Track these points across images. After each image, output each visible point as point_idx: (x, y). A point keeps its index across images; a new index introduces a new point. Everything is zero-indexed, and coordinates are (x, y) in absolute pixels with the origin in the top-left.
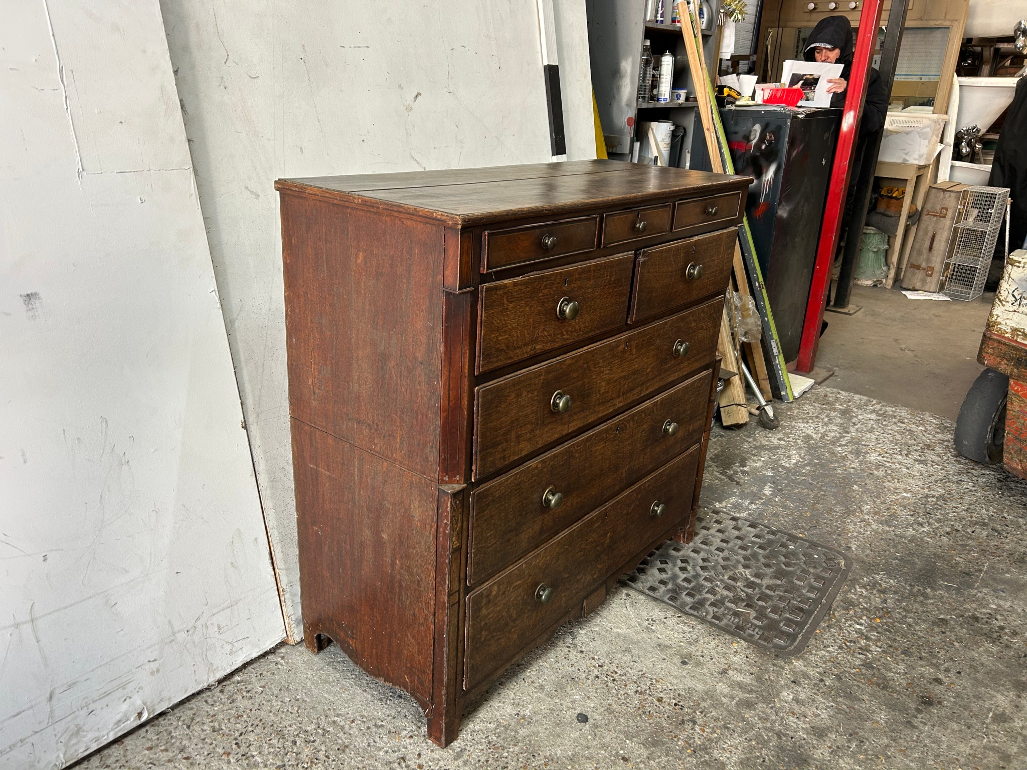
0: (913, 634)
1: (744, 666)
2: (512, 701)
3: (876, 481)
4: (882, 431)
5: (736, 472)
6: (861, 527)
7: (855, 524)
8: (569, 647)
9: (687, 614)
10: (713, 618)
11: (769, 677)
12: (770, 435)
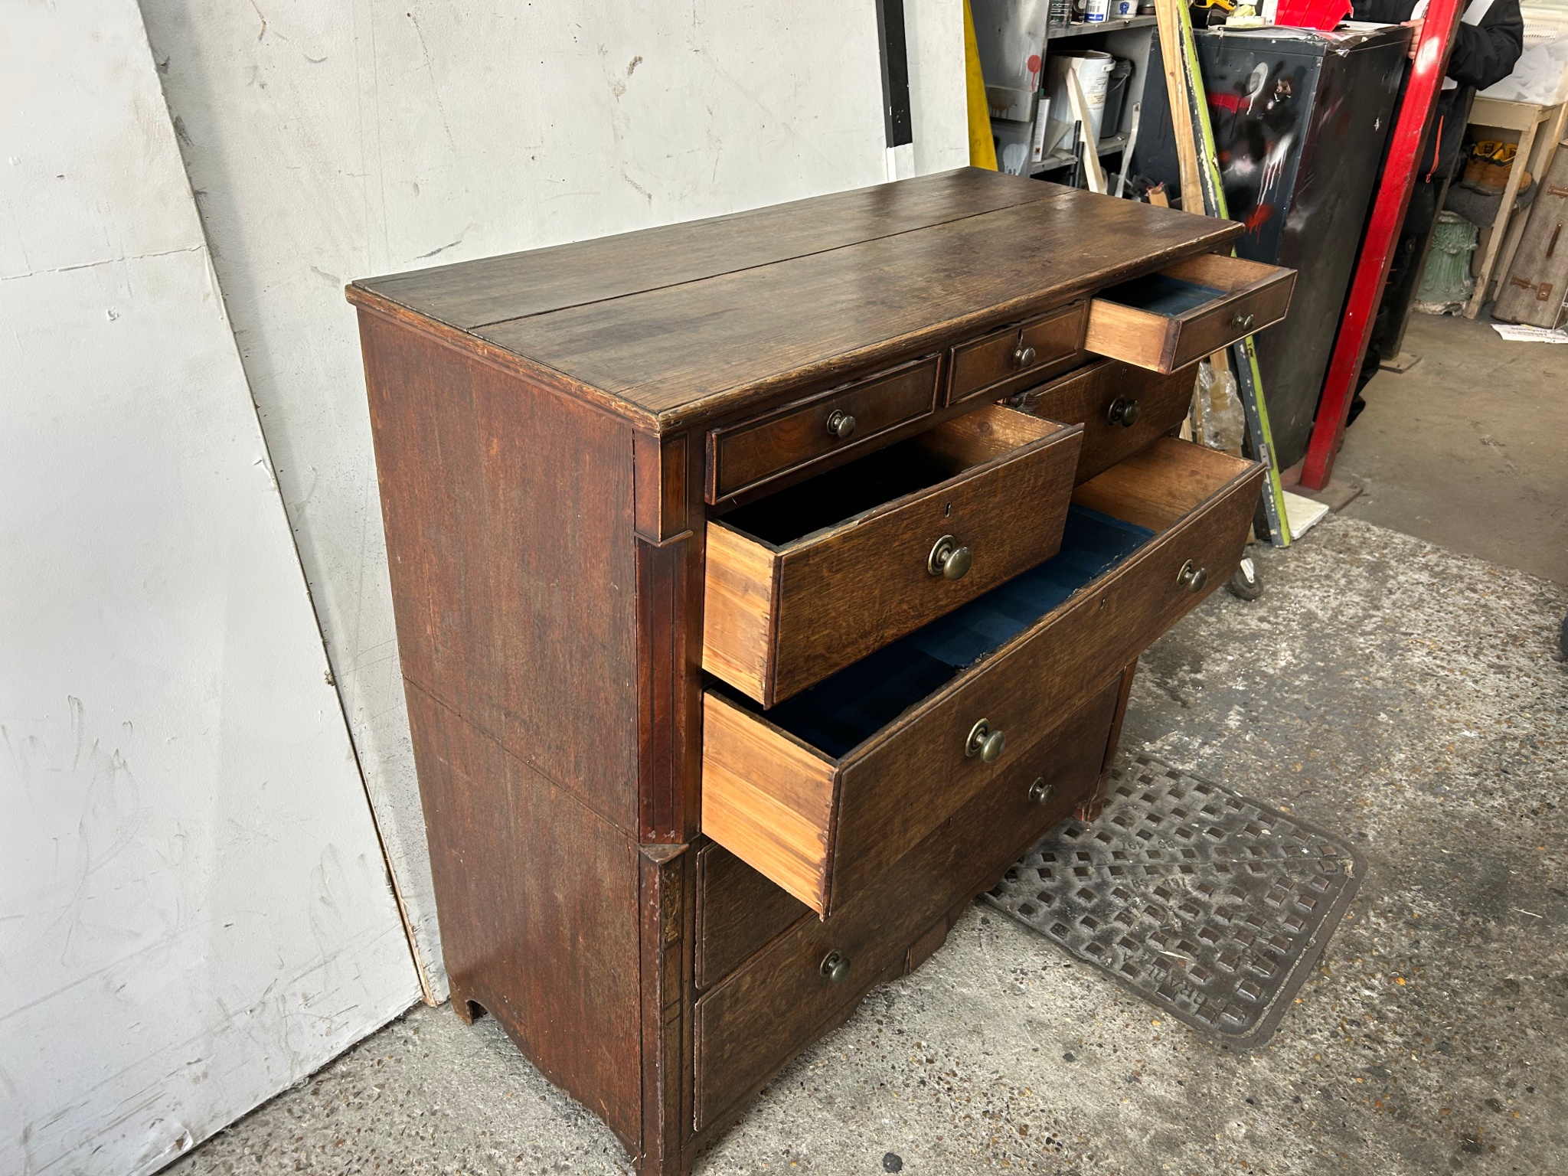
0: (1459, 1011)
1: (1168, 1066)
2: (780, 1126)
3: (1420, 704)
4: (1437, 607)
5: (1183, 683)
6: (1386, 796)
7: (1377, 790)
8: (880, 1022)
9: (1080, 960)
10: (1123, 969)
11: (1209, 1089)
12: (1245, 611)
